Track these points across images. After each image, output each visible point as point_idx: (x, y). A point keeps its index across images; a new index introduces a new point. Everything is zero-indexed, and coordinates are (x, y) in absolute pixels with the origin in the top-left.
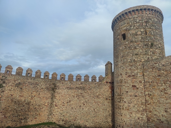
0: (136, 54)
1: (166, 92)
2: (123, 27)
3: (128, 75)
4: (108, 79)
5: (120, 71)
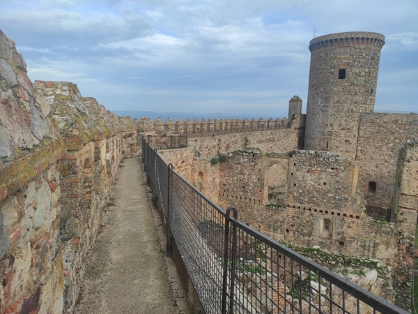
0: (355, 103)
2: (343, 57)
3: (342, 127)
4: (297, 123)
5: (330, 120)
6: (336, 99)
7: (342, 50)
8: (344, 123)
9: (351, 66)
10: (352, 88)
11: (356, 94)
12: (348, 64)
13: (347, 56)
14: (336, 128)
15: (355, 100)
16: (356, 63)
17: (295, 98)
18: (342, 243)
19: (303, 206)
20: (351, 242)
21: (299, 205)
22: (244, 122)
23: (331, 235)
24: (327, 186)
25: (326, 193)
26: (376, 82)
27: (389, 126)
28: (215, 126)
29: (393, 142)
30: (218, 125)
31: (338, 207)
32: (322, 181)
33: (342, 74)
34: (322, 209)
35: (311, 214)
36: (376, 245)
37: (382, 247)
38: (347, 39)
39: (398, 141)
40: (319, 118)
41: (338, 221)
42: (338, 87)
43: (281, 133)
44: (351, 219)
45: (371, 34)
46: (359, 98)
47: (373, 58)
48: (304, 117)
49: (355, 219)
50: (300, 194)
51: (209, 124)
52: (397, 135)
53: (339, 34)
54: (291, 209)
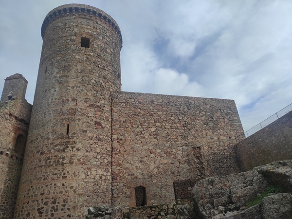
0: (104, 77)
1: (142, 135)
2: (85, 27)
3: (90, 103)
6: (79, 67)
7: (84, 21)
9: (96, 38)
10: (99, 60)
11: (104, 68)
12: (92, 35)
13: (89, 27)
15: (103, 74)
27: (146, 107)
29: (154, 126)
33: (85, 43)
38: (88, 11)
40: (55, 93)
42: (81, 55)
46: (108, 74)
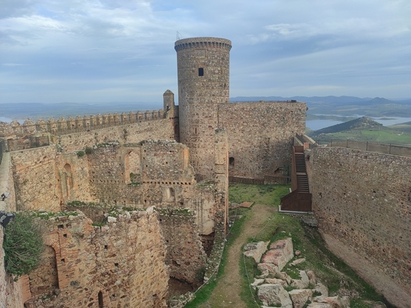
0: (213, 95)
1: (235, 131)
2: (200, 58)
3: (205, 116)
4: (171, 114)
5: (196, 110)
6: (198, 92)
7: (199, 52)
8: (207, 112)
9: (207, 66)
10: (210, 83)
11: (213, 88)
12: (204, 64)
13: (203, 57)
14: (201, 117)
15: (213, 93)
16: (211, 63)
17: (168, 92)
18: (182, 204)
19: (154, 181)
20: (187, 202)
21: (151, 180)
22: (122, 116)
23: (175, 200)
24: (169, 164)
25: (168, 169)
26: (228, 78)
27: (238, 113)
28: (91, 122)
29: (242, 125)
30: (94, 120)
31: (177, 178)
32: (165, 161)
33: (201, 72)
34: (166, 181)
35: (160, 186)
36: (202, 201)
37: (206, 201)
38: (201, 43)
39: (245, 124)
40: (188, 108)
41: (178, 189)
42: (199, 83)
43: (158, 123)
44: (186, 186)
45: (219, 39)
46: (216, 91)
47: (223, 59)
48: (177, 108)
49: (188, 185)
50: (151, 172)
51: (84, 120)
52: (244, 120)
53: (195, 38)
54: (146, 185)
